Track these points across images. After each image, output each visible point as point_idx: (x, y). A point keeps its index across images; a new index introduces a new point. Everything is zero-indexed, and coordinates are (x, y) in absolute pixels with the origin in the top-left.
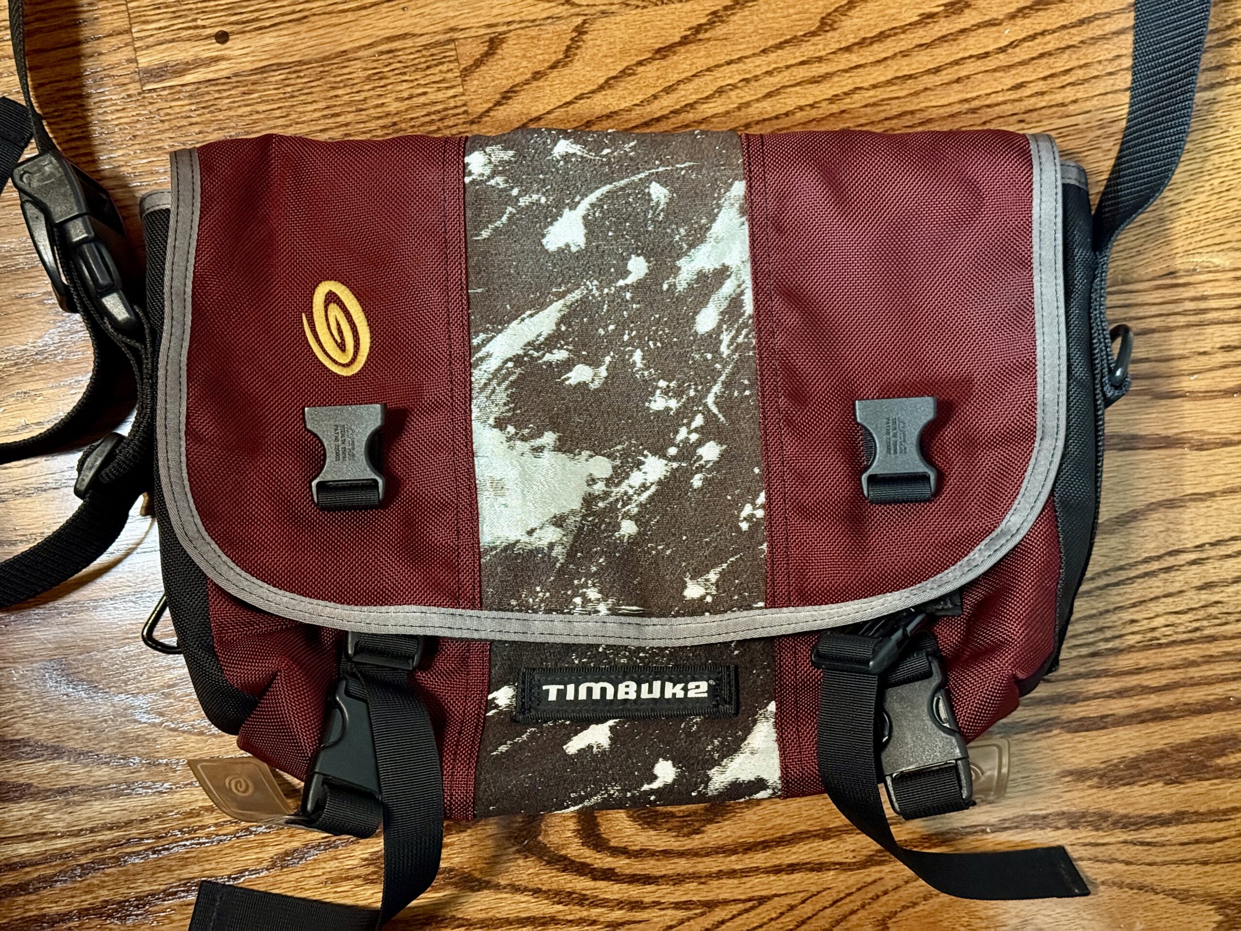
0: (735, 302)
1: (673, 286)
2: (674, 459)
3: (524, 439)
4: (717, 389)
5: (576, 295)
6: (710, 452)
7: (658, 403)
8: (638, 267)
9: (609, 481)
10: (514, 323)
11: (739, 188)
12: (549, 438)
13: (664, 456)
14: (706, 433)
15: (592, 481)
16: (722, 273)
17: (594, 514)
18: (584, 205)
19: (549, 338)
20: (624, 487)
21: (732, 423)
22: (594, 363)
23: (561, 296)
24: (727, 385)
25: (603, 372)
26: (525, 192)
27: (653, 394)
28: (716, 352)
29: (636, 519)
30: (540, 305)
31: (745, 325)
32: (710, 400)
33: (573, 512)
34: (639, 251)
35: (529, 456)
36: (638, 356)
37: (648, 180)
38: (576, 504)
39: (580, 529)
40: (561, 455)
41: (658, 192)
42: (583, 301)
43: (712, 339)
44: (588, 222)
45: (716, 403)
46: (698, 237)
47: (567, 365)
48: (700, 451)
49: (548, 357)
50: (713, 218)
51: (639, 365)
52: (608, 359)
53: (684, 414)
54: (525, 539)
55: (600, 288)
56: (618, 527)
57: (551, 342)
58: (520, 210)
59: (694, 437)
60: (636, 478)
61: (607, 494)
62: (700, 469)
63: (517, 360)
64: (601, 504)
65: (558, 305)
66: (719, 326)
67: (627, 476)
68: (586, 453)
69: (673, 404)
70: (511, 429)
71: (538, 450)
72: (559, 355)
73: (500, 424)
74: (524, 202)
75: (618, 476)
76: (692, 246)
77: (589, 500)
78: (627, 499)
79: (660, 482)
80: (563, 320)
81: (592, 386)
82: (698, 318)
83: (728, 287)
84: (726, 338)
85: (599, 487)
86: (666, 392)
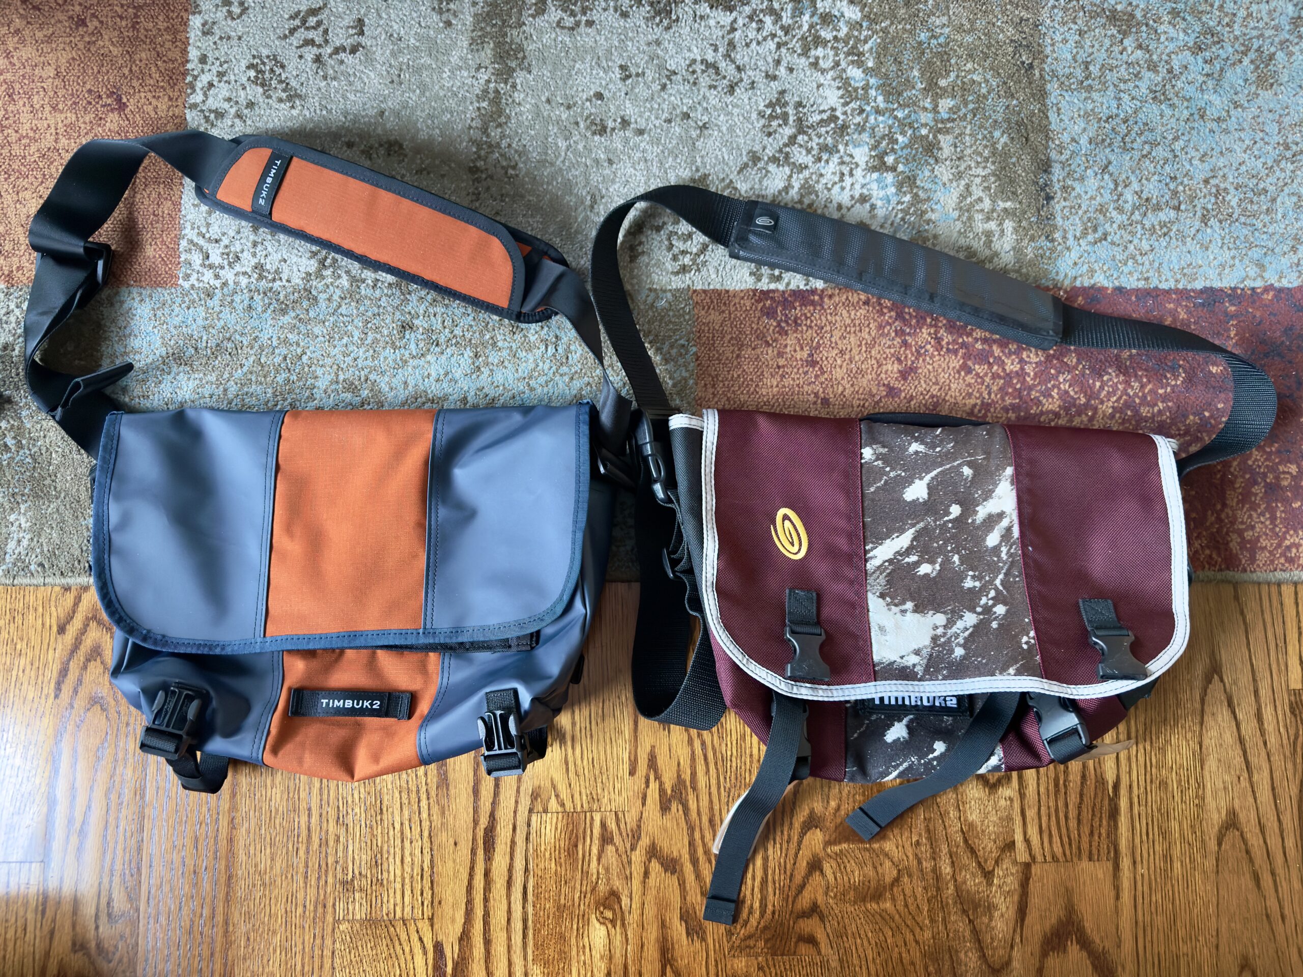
0: (1009, 529)
1: (974, 520)
2: (979, 614)
3: (896, 605)
4: (1001, 576)
5: (922, 525)
6: (1000, 610)
7: (969, 583)
8: (955, 510)
9: (945, 627)
10: (888, 541)
11: (1009, 471)
12: (909, 605)
13: (975, 612)
14: (997, 600)
15: (936, 628)
16: (1001, 515)
17: (939, 646)
18: (928, 478)
19: (908, 549)
20: (954, 629)
21: (1011, 595)
22: (932, 562)
23: (913, 525)
24: (1006, 574)
25: (937, 567)
26: (892, 469)
27: (966, 578)
28: (999, 556)
29: (964, 646)
30: (902, 531)
31: (1014, 543)
32: (998, 582)
33: (925, 647)
34: (958, 502)
35: (899, 615)
36: (956, 558)
37: (960, 465)
38: (927, 641)
39: (931, 655)
40: (917, 615)
41: (967, 471)
42: (925, 529)
43: (996, 550)
44: (929, 487)
45: (1002, 584)
46: (988, 495)
47: (917, 564)
48: (994, 609)
49: (907, 560)
50: (996, 485)
51: (957, 563)
52: (939, 560)
53: (983, 590)
54: (899, 660)
55: (935, 521)
56: (952, 651)
57: (908, 551)
58: (891, 479)
59: (990, 602)
60: (960, 624)
61: (945, 634)
62: (995, 619)
63: (890, 561)
64: (942, 640)
65: (912, 531)
66: (1001, 542)
67: (955, 623)
68: (931, 612)
69: (977, 584)
70: (888, 599)
71: (904, 612)
72: (913, 558)
73: (882, 596)
74: (892, 474)
75: (950, 624)
76: (985, 500)
77: (935, 639)
78: (957, 636)
79: (974, 626)
80: (914, 539)
81: (932, 575)
82: (988, 538)
83: (1005, 523)
84: (1004, 549)
85: (940, 631)
86: (973, 577)
